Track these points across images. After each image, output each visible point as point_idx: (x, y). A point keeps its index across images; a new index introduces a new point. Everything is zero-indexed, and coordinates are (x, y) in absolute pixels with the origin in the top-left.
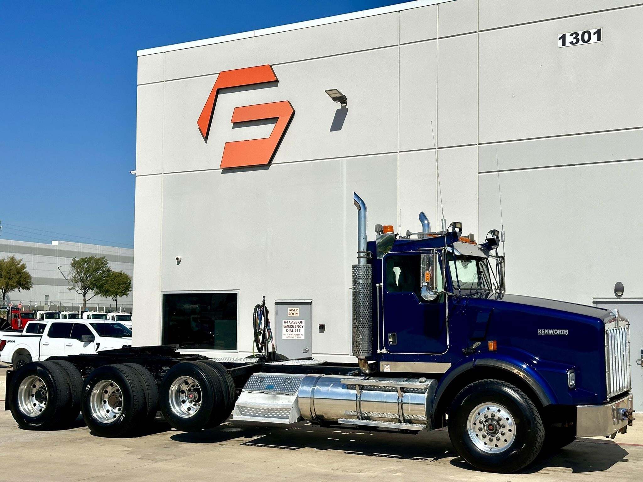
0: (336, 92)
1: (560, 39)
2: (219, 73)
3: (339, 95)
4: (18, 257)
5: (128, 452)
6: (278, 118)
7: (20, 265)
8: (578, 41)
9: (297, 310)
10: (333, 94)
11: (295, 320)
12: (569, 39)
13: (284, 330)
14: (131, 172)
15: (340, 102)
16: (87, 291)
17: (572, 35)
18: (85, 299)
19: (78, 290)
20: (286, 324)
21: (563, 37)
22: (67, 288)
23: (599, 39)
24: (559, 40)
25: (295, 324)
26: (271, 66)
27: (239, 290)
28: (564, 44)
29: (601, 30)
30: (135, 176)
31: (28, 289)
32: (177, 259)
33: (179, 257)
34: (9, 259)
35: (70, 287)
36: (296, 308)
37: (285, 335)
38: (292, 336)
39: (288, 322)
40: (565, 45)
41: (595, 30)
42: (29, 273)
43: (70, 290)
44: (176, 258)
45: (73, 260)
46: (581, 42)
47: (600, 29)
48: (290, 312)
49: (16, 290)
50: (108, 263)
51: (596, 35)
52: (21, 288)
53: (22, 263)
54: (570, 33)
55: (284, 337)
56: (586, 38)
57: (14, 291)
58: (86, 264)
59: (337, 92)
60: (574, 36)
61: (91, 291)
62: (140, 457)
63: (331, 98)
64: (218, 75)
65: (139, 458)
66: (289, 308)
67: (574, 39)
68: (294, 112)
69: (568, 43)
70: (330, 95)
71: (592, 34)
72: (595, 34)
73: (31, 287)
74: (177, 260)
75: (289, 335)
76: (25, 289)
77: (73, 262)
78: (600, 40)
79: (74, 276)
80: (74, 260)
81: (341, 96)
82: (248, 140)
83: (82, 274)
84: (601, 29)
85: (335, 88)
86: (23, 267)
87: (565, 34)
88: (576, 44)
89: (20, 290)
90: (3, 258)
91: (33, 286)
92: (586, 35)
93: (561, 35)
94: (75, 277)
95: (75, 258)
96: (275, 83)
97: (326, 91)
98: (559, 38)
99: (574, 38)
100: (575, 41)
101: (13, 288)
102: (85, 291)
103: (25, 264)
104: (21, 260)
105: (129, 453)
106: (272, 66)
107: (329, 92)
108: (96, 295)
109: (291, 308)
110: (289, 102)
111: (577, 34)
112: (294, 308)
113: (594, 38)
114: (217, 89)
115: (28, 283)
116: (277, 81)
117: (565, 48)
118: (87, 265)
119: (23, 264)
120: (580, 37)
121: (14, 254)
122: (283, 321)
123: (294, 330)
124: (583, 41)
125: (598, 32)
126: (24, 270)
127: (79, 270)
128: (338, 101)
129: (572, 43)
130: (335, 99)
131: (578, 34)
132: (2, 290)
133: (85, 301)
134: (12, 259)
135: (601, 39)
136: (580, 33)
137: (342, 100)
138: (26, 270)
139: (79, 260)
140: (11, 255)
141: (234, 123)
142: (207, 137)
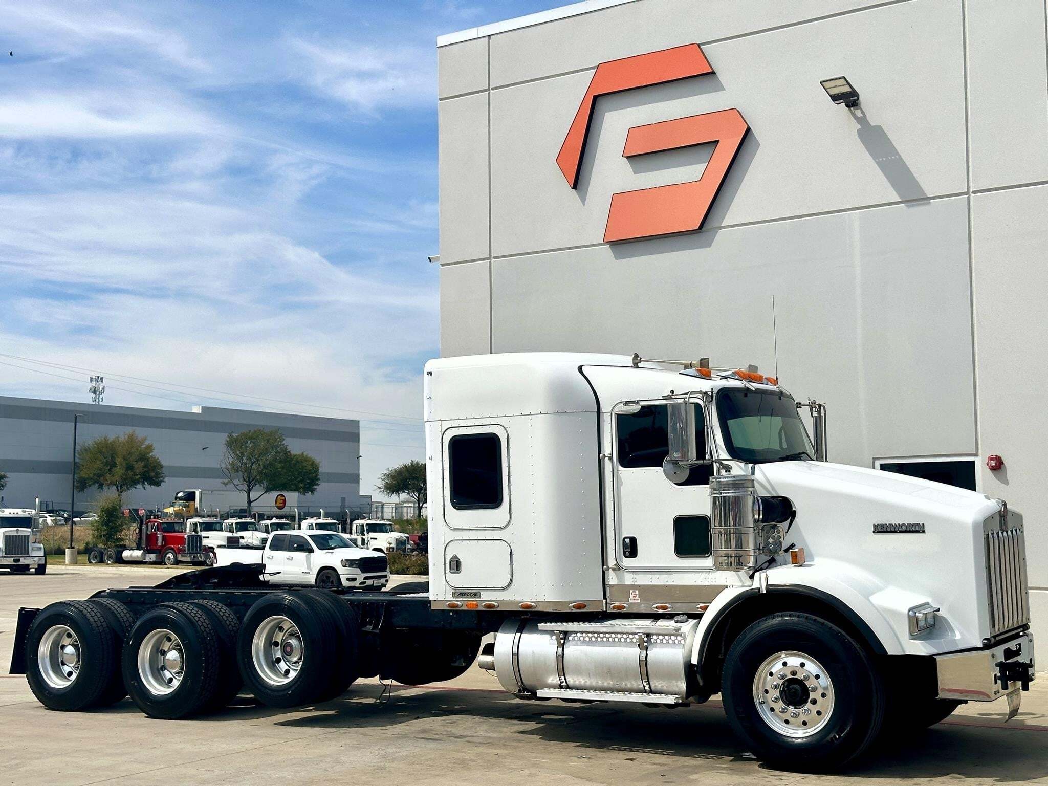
2: (598, 66)
3: (847, 89)
4: (140, 433)
6: (718, 141)
7: (145, 446)
10: (836, 87)
15: (843, 104)
16: (253, 487)
18: (250, 499)
19: (238, 485)
22: (221, 483)
26: (699, 46)
31: (158, 484)
34: (127, 437)
35: (226, 481)
42: (158, 459)
43: (226, 484)
45: (228, 435)
49: (139, 486)
50: (284, 440)
52: (146, 483)
53: (147, 443)
57: (135, 488)
58: (249, 442)
61: (258, 485)
63: (829, 97)
64: (594, 70)
68: (749, 132)
70: (828, 90)
73: (163, 481)
76: (154, 485)
77: (228, 439)
79: (231, 462)
80: (230, 436)
81: (850, 90)
83: (244, 458)
85: (842, 75)
86: (150, 448)
89: (145, 486)
90: (117, 436)
91: (166, 479)
94: (232, 464)
95: (233, 433)
96: (708, 76)
97: (820, 82)
101: (134, 483)
102: (249, 486)
103: (152, 445)
104: (145, 439)
106: (703, 47)
107: (827, 85)
108: (266, 492)
110: (738, 111)
114: (594, 96)
115: (158, 475)
116: (713, 73)
118: (250, 444)
119: (149, 445)
121: (134, 428)
126: (151, 454)
127: (238, 452)
128: (841, 102)
130: (835, 98)
132: (117, 487)
133: (249, 502)
134: (131, 437)
137: (850, 99)
138: (153, 453)
139: (239, 436)
140: (129, 430)
141: (628, 157)
142: (575, 186)
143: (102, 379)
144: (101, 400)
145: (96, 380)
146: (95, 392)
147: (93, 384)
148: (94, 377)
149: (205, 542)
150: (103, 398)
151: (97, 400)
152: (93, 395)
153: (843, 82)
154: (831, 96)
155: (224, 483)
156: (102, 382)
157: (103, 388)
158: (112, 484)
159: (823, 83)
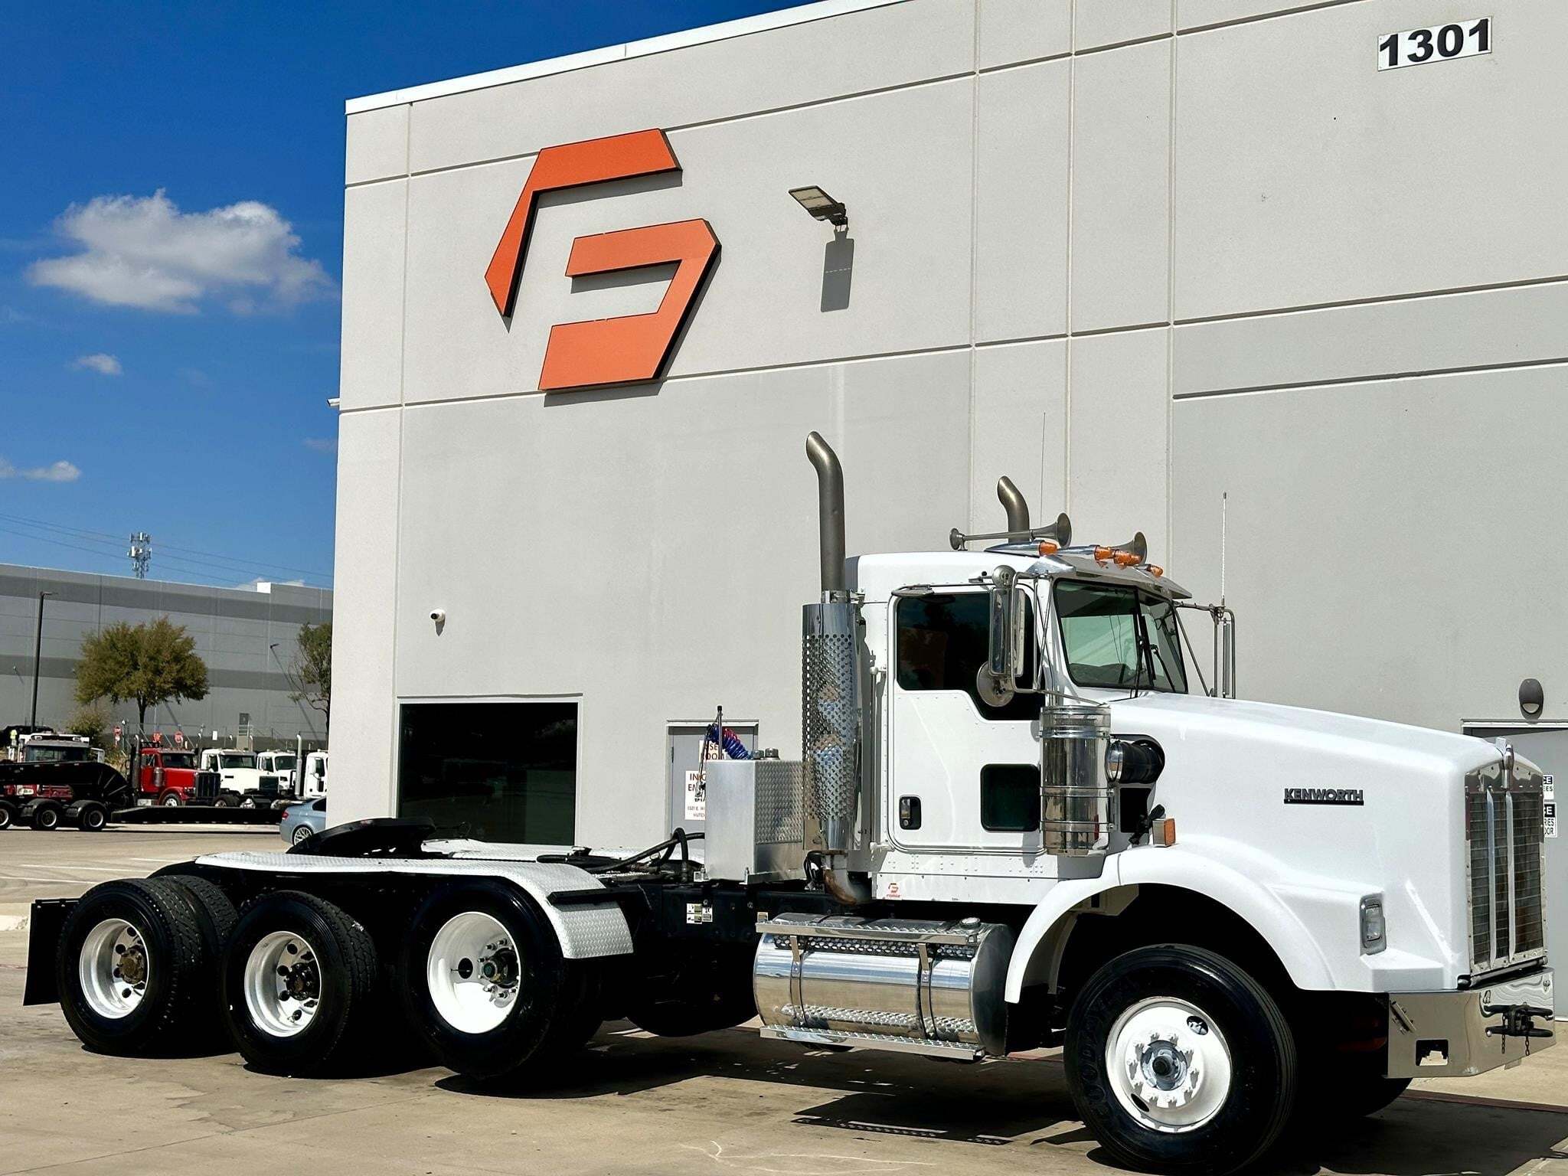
1: (1383, 47)
2: (540, 153)
3: (825, 202)
4: (176, 620)
5: (186, 1102)
6: (679, 262)
7: (181, 640)
8: (1429, 52)
10: (811, 198)
12: (1407, 47)
13: (690, 796)
14: (330, 401)
15: (828, 221)
17: (1413, 37)
19: (313, 701)
20: (695, 782)
21: (1392, 44)
22: (289, 697)
23: (1483, 46)
24: (1381, 50)
26: (663, 132)
27: (581, 695)
28: (1393, 60)
29: (1489, 24)
30: (337, 412)
31: (198, 695)
32: (434, 616)
33: (439, 612)
34: (155, 625)
35: (296, 694)
37: (691, 808)
40: (1396, 64)
41: (1474, 24)
42: (200, 659)
43: (296, 699)
44: (431, 614)
45: (302, 628)
46: (1436, 55)
47: (1487, 20)
49: (171, 698)
51: (1477, 35)
52: (181, 695)
53: (184, 636)
54: (1409, 33)
55: (689, 815)
56: (1450, 45)
59: (820, 194)
60: (1420, 38)
62: (206, 1114)
63: (807, 211)
64: (536, 157)
65: (199, 1118)
66: (701, 743)
67: (1419, 47)
68: (718, 248)
69: (1403, 59)
70: (803, 202)
71: (1466, 33)
72: (1472, 32)
73: (206, 692)
74: (434, 621)
76: (193, 698)
77: (302, 633)
78: (1487, 49)
79: (304, 667)
80: (306, 629)
81: (830, 203)
82: (606, 318)
84: (1489, 19)
85: (815, 185)
86: (189, 643)
87: (1397, 35)
88: (1423, 60)
89: (179, 699)
90: (141, 624)
91: (211, 690)
92: (1451, 37)
93: (1387, 37)
94: (306, 670)
95: (309, 623)
96: (671, 175)
97: (791, 192)
98: (1381, 46)
99: (1420, 45)
100: (1421, 52)
101: (164, 694)
102: (328, 703)
103: (192, 638)
104: (183, 629)
105: (185, 1104)
106: (667, 133)
107: (798, 195)
110: (707, 223)
111: (1427, 35)
113: (1471, 43)
114: (534, 192)
115: (200, 683)
116: (678, 170)
117: (1394, 72)
119: (187, 638)
120: (1434, 42)
121: (167, 613)
122: (688, 773)
124: (1443, 51)
125: (1482, 29)
126: (190, 652)
127: (315, 653)
128: (823, 217)
129: (1413, 57)
130: (815, 212)
131: (1431, 36)
132: (139, 700)
134: (163, 625)
135: (1489, 47)
136: (1435, 32)
137: (835, 213)
138: (193, 651)
139: (317, 629)
140: (160, 615)
141: (576, 277)
142: (508, 313)
144: (146, 569)
149: (225, 784)
153: (816, 193)
154: (810, 210)
155: (292, 698)
158: (131, 694)
159: (795, 194)
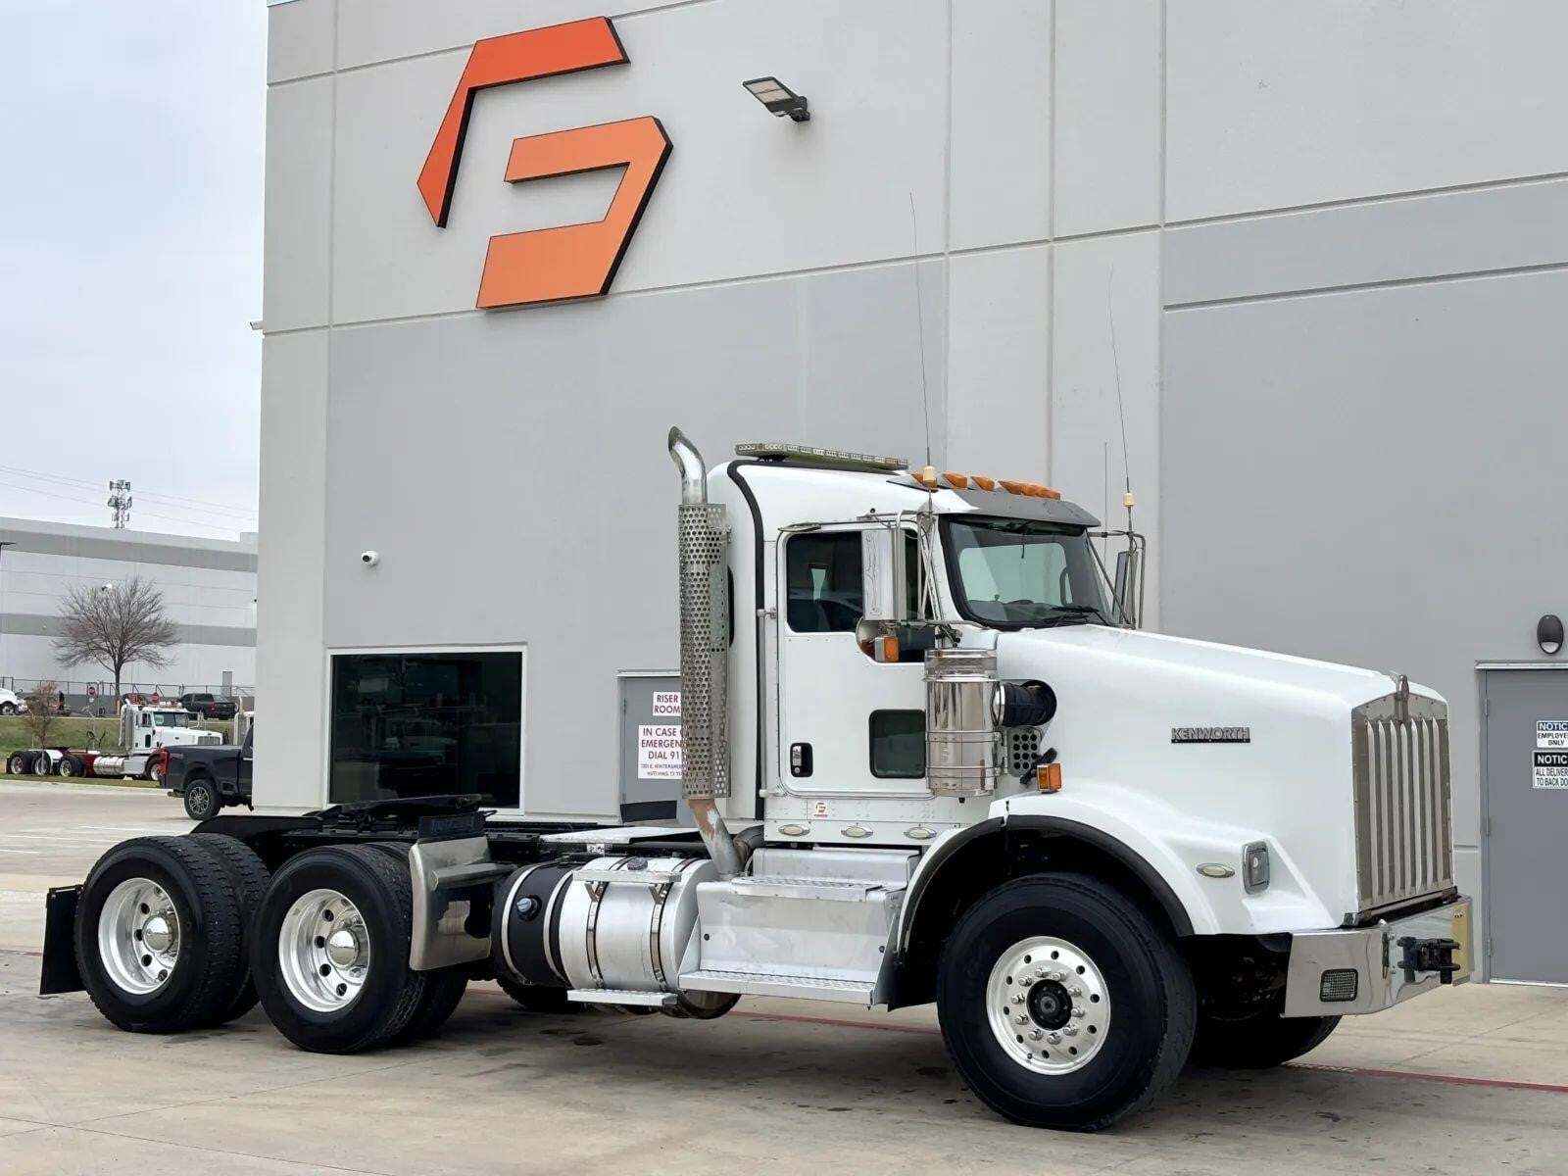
0: (772, 85)
2: (475, 46)
3: (782, 95)
4: (146, 574)
6: (627, 164)
7: (152, 593)
9: (676, 699)
10: (767, 91)
11: (672, 727)
13: (643, 753)
15: (788, 117)
20: (648, 738)
25: (672, 737)
26: (609, 21)
27: (526, 643)
32: (366, 559)
33: (371, 554)
36: (673, 694)
37: (645, 766)
38: (663, 770)
39: (654, 732)
44: (365, 554)
48: (659, 704)
55: (643, 774)
59: (778, 87)
63: (763, 106)
64: (471, 50)
66: (656, 694)
68: (669, 149)
70: (758, 95)
74: (366, 564)
75: (656, 766)
81: (787, 96)
85: (771, 75)
97: (745, 85)
106: (614, 22)
107: (755, 87)
109: (660, 694)
110: (657, 122)
112: (669, 694)
114: (470, 89)
116: (626, 60)
121: (138, 566)
122: (641, 728)
123: (668, 755)
128: (782, 113)
130: (773, 107)
132: (115, 657)
137: (795, 109)
140: (134, 570)
141: (514, 182)
142: (443, 222)
143: (128, 484)
144: (126, 518)
145: (119, 487)
146: (117, 505)
147: (115, 492)
148: (115, 482)
150: (128, 515)
151: (120, 519)
152: (113, 510)
154: (767, 105)
156: (129, 489)
157: (130, 499)
158: (105, 651)
159: (749, 86)
